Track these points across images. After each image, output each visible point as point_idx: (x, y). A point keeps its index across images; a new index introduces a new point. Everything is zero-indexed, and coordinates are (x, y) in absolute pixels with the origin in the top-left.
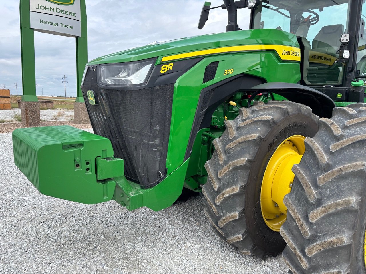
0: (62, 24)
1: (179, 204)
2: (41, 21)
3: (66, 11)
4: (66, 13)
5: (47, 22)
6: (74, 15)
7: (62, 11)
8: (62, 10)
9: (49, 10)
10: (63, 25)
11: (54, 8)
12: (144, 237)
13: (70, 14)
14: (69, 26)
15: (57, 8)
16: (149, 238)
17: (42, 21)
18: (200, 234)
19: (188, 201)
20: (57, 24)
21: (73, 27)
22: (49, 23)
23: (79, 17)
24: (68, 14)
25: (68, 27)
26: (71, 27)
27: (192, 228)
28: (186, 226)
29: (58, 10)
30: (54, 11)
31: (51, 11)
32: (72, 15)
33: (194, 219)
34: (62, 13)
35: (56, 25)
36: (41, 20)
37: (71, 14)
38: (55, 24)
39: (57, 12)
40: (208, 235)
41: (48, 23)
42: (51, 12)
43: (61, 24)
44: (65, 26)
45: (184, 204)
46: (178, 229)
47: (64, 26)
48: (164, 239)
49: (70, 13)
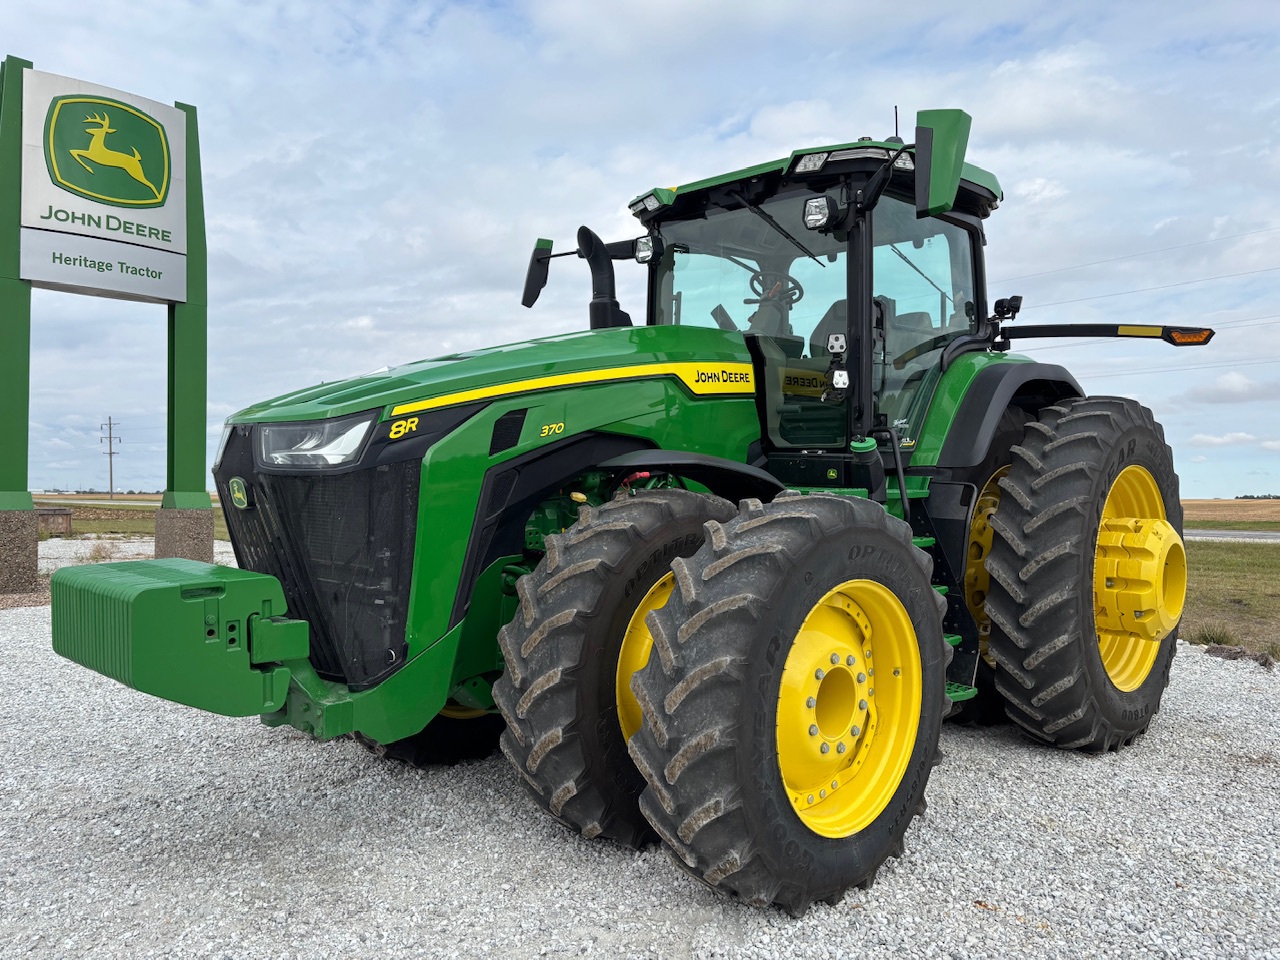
0: (124, 266)
1: (466, 764)
2: (54, 258)
3: (138, 225)
4: (138, 230)
5: (75, 260)
6: (165, 236)
7: (126, 227)
8: (125, 223)
9: (84, 223)
10: (128, 268)
11: (99, 218)
12: (363, 829)
13: (150, 233)
14: (148, 270)
15: (108, 217)
16: (375, 831)
17: (60, 258)
18: (504, 817)
19: (490, 757)
20: (109, 266)
21: (160, 273)
22: (83, 262)
23: (180, 242)
24: (147, 232)
25: (145, 273)
26: (154, 274)
27: (488, 807)
28: (473, 805)
29: (114, 224)
30: (98, 225)
31: (89, 225)
32: (160, 236)
33: (497, 791)
34: (125, 231)
35: (104, 267)
36: (58, 255)
37: (156, 235)
38: (100, 267)
39: (108, 228)
40: (525, 817)
41: (77, 262)
42: (93, 230)
43: (122, 264)
44: (135, 271)
45: (478, 764)
46: (451, 811)
47: (130, 270)
48: (413, 830)
49: (153, 232)
